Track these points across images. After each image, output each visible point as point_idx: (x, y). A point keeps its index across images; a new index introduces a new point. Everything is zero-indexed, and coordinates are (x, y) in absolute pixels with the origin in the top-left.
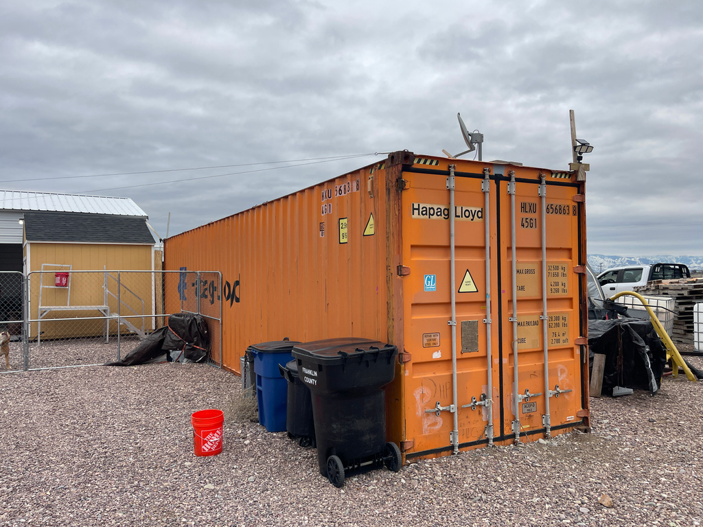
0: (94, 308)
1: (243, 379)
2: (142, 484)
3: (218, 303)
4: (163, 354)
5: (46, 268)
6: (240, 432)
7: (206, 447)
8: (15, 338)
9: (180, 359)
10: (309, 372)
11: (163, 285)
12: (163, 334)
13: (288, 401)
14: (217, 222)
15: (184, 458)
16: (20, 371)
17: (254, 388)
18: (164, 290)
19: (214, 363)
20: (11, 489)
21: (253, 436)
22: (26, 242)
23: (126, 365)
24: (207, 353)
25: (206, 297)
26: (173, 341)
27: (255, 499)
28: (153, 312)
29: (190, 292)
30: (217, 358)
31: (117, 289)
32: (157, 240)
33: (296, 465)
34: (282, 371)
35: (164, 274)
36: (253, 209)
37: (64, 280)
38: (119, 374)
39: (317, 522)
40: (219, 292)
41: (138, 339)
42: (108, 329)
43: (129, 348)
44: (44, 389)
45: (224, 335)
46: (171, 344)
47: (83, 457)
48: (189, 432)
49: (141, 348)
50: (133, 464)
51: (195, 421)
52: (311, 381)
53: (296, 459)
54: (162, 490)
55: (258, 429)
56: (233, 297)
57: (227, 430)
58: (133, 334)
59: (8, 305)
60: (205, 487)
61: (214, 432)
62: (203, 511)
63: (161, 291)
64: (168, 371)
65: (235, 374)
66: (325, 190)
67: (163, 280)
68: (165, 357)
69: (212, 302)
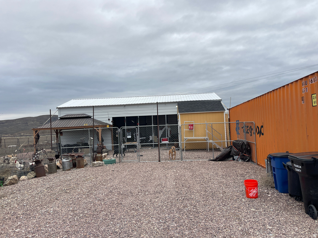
0: (203, 138)
1: (267, 169)
2: (226, 204)
3: (254, 135)
4: (231, 157)
5: (186, 123)
6: (266, 191)
7: (251, 195)
8: (177, 149)
9: (238, 160)
10: (297, 166)
11: (230, 128)
12: (231, 149)
13: (288, 180)
14: (251, 100)
15: (242, 198)
16: (180, 161)
17: (272, 173)
18: (230, 130)
19: (253, 162)
20: (182, 199)
21: (273, 194)
22: (179, 113)
23: (216, 161)
24: (250, 158)
25: (248, 133)
26: (235, 152)
27: (273, 218)
28: (226, 139)
29: (241, 131)
30: (254, 160)
31: (211, 130)
32: (226, 109)
33: (293, 207)
34: (284, 166)
35: (229, 124)
36: (268, 93)
37: (192, 127)
38: (214, 164)
39: (302, 231)
40: (254, 131)
41: (220, 151)
42: (208, 146)
43: (218, 154)
44: (189, 168)
45: (257, 150)
46: (234, 153)
47: (204, 192)
48: (243, 188)
49: (222, 154)
50: (222, 197)
51: (246, 183)
52: (298, 170)
53: (293, 205)
54: (234, 207)
55: (275, 191)
56: (260, 133)
57: (260, 190)
58: (218, 149)
59: (173, 137)
60: (251, 209)
61: (254, 189)
62: (251, 218)
63: (229, 131)
64: (233, 164)
65: (263, 167)
66: (303, 81)
67: (229, 126)
68: (232, 158)
69: (251, 135)
